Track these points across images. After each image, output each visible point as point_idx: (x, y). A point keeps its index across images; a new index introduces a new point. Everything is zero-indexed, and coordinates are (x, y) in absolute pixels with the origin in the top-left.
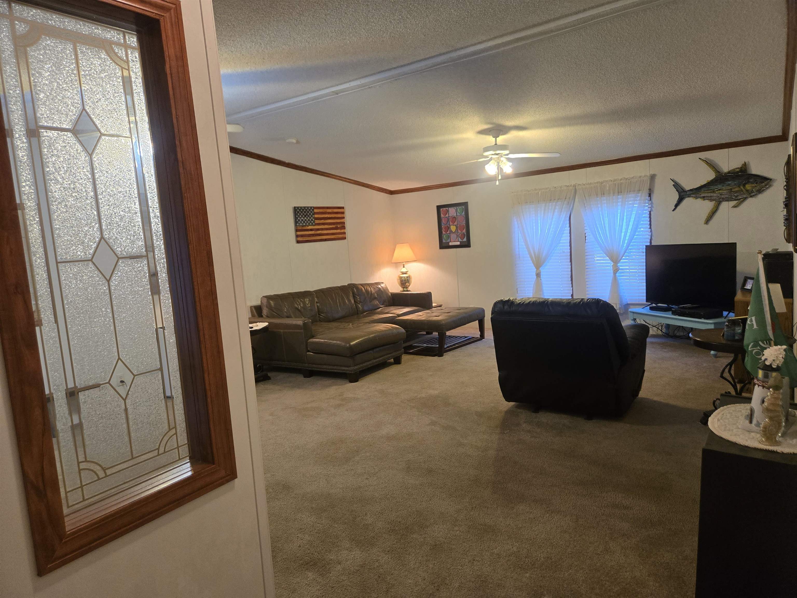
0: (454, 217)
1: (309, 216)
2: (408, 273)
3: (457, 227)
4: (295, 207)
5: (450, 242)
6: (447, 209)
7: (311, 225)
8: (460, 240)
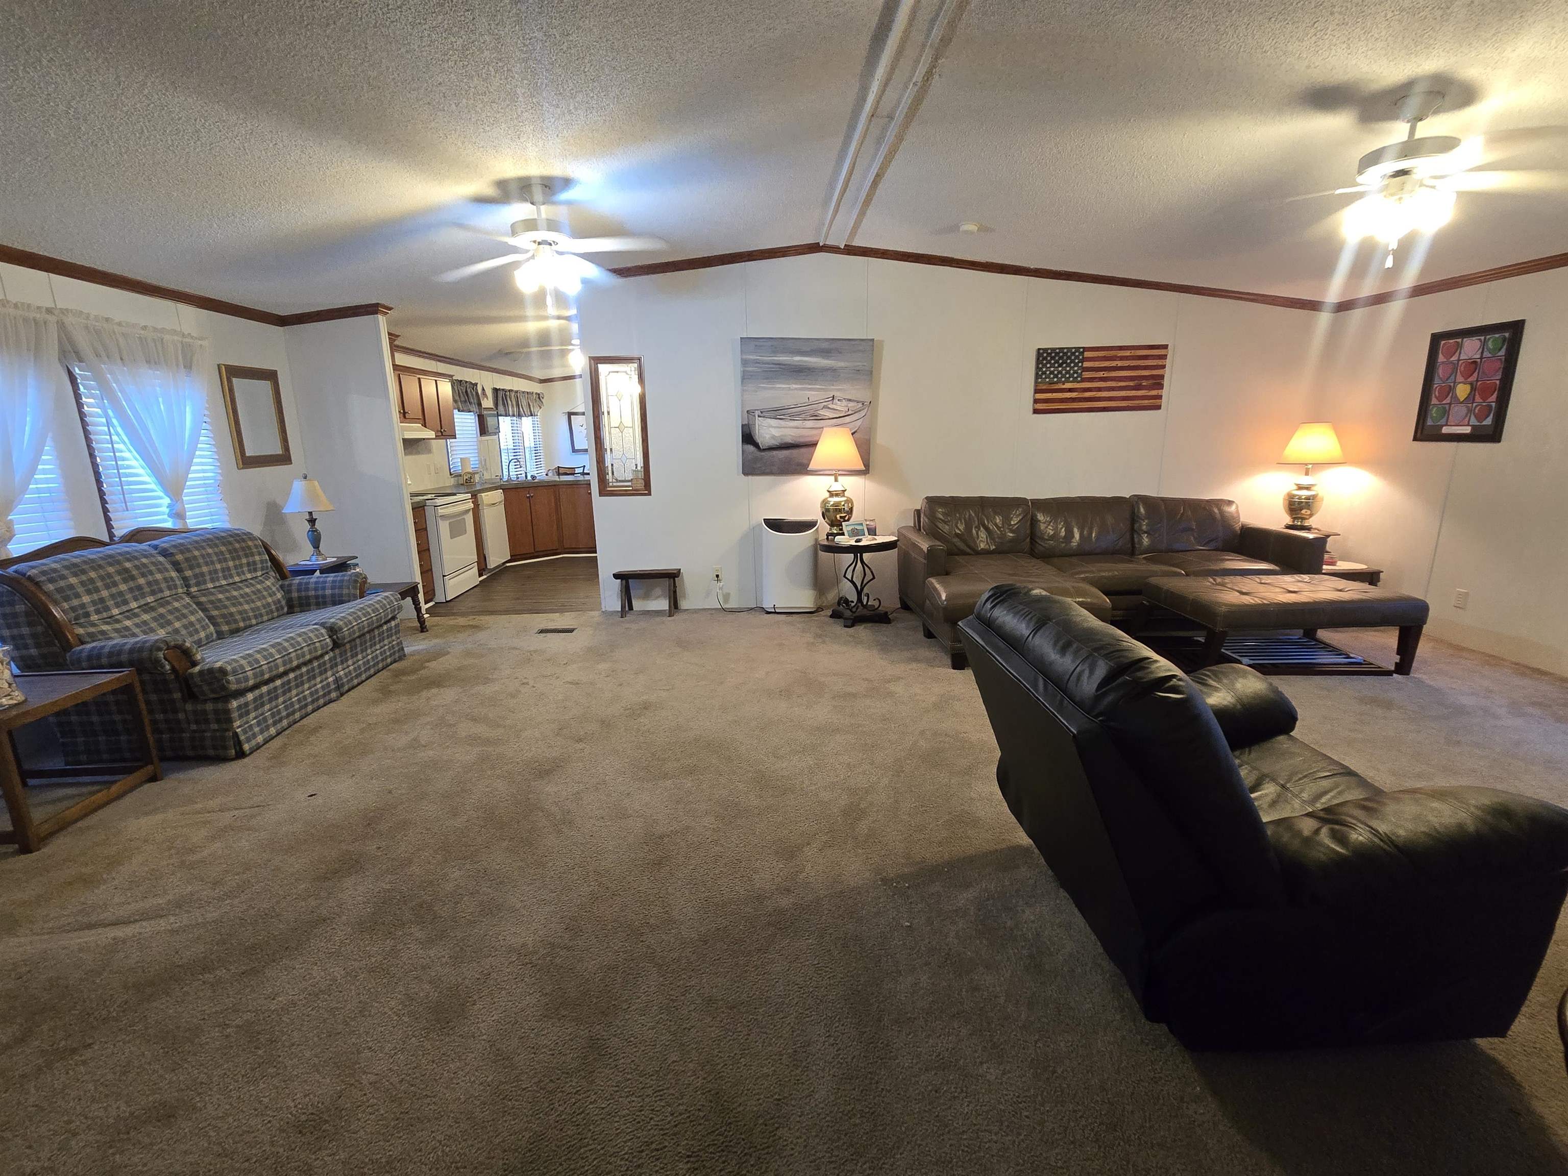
0: (1475, 362)
1: (1068, 365)
2: (1313, 488)
3: (1473, 389)
4: (1039, 349)
5: (1447, 425)
6: (1459, 340)
7: (1071, 382)
8: (1474, 421)
